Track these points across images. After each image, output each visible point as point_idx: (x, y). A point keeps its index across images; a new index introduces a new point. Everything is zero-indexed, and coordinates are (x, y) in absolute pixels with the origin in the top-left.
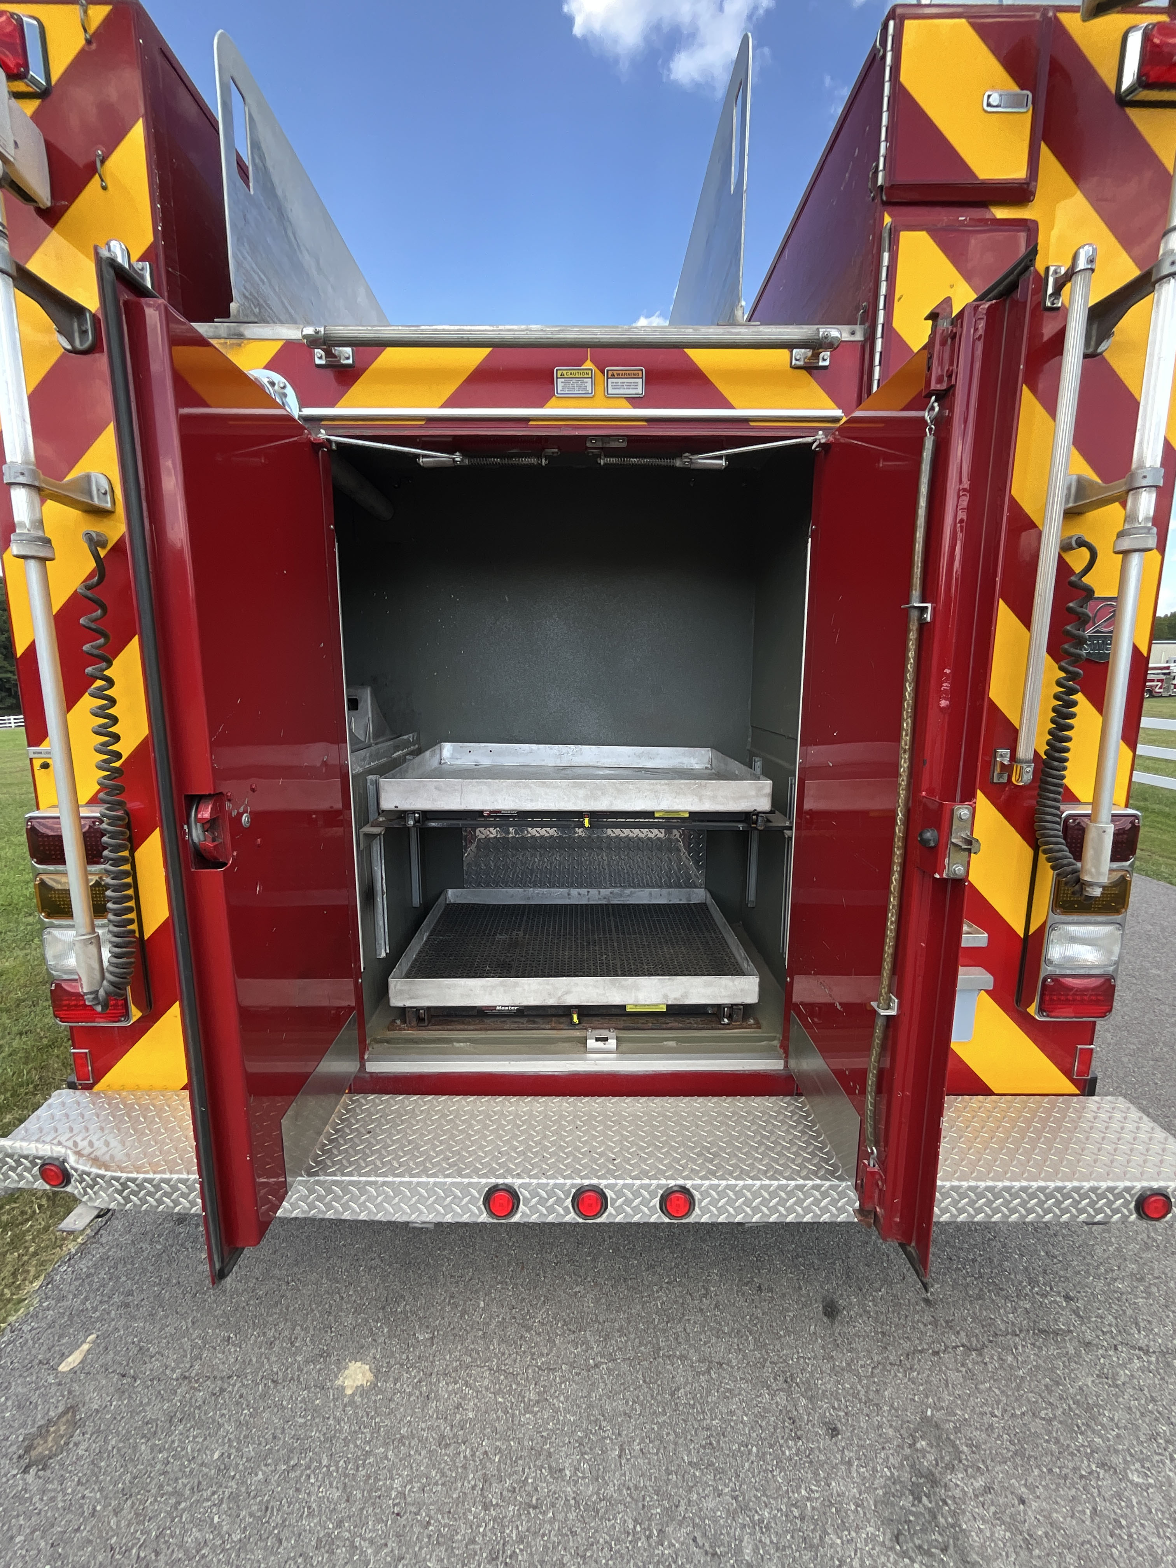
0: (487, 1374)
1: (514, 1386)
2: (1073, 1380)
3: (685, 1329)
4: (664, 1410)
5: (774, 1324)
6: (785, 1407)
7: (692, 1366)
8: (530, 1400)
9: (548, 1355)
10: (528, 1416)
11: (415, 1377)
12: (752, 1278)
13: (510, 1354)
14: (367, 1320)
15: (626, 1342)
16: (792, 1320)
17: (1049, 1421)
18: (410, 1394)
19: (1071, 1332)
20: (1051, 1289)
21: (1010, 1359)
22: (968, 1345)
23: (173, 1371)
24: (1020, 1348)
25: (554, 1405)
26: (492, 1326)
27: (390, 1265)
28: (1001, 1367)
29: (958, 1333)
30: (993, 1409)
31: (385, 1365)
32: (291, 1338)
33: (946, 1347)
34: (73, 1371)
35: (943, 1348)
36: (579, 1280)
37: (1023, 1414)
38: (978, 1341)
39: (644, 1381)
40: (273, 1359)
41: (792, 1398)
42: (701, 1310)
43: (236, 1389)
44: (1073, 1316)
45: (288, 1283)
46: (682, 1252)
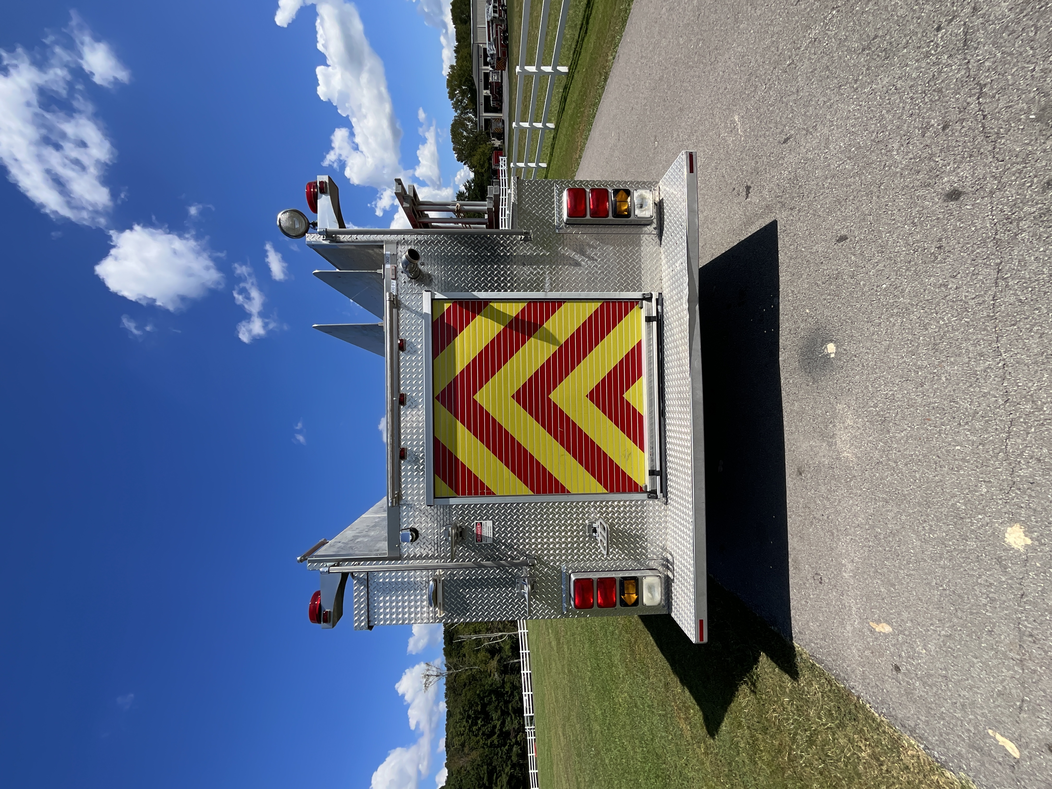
0: (1013, 441)
1: (1022, 420)
2: (1004, 16)
3: (973, 299)
4: (1037, 309)
5: (967, 235)
6: (1031, 221)
7: (1002, 291)
8: (1032, 408)
9: (996, 397)
10: (1045, 409)
11: (1016, 493)
12: (931, 254)
13: (996, 425)
14: (972, 531)
15: (984, 340)
16: (962, 223)
17: (1037, 29)
18: (1030, 496)
19: (965, 24)
20: (932, 41)
21: (987, 64)
22: (977, 95)
23: (1016, 672)
24: (979, 58)
25: (1035, 390)
26: (975, 439)
27: (928, 515)
28: (994, 69)
29: (968, 103)
30: (1029, 71)
31: (1007, 515)
32: (988, 586)
33: (980, 110)
34: (1019, 747)
35: (980, 113)
36: (936, 378)
37: (1032, 48)
38: (974, 88)
39: (1014, 325)
40: (1004, 598)
41: (1025, 217)
42: (957, 288)
43: (1030, 625)
44: (953, 23)
45: (944, 590)
46: (912, 305)
